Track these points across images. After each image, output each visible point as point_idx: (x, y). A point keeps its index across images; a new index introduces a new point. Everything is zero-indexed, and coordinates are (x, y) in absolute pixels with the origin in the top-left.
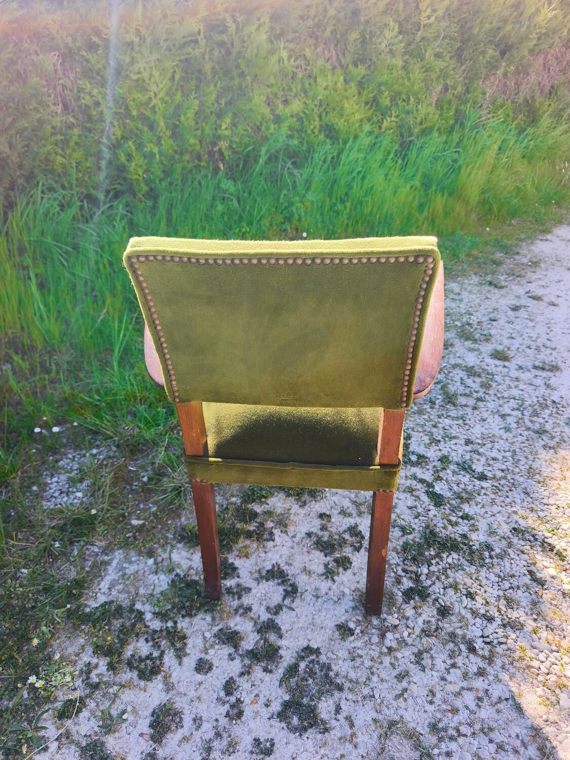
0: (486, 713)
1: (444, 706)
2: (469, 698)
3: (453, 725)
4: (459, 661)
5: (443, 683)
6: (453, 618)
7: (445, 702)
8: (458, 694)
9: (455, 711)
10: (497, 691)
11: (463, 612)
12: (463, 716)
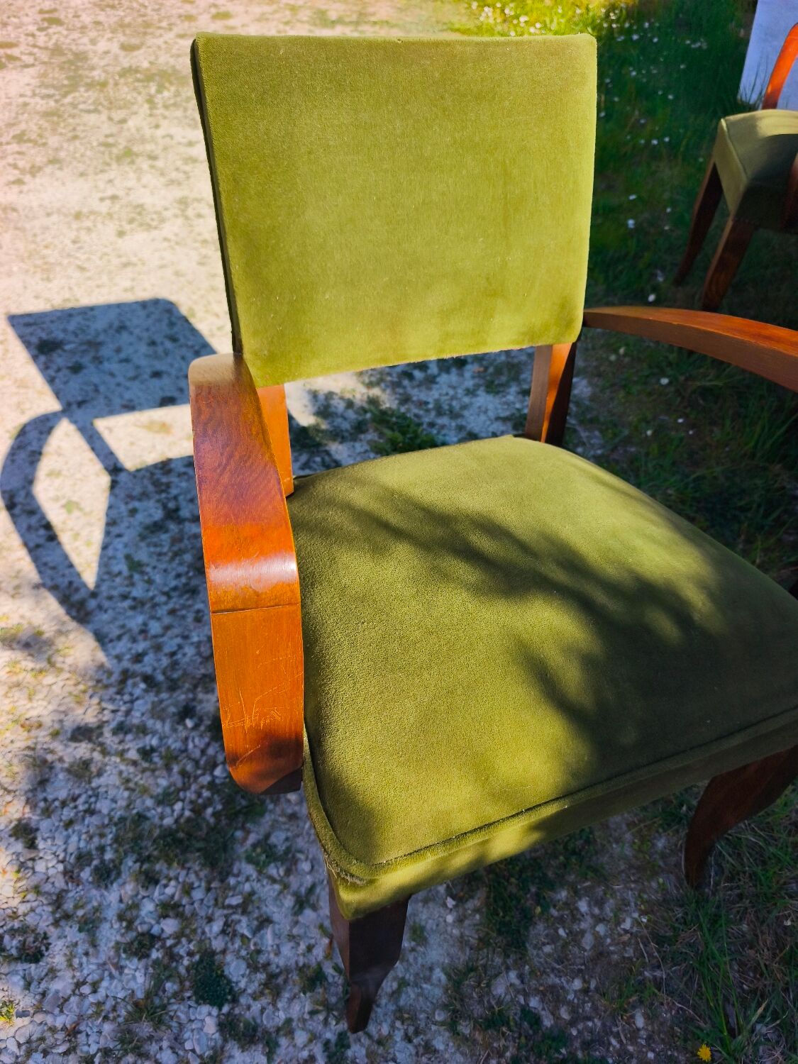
0: (136, 621)
1: (184, 612)
2: (155, 627)
3: (174, 600)
4: (165, 661)
5: (186, 633)
6: (172, 709)
7: (184, 617)
8: (167, 628)
9: (172, 612)
10: (122, 646)
11: (158, 726)
12: (162, 611)
